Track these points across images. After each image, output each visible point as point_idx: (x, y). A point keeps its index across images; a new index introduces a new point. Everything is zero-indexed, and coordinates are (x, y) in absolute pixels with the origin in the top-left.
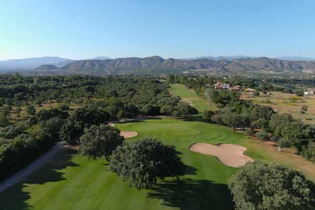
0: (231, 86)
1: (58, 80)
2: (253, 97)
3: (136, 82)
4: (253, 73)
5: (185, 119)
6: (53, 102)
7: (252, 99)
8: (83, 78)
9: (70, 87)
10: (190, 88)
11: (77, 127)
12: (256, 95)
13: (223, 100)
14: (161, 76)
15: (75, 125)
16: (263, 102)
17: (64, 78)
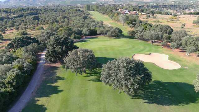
0: (129, 11)
1: (7, 12)
2: (147, 19)
3: (64, 11)
4: (137, 2)
5: (114, 37)
6: (12, 29)
7: (147, 20)
8: (25, 9)
9: (19, 17)
10: (104, 14)
11: (58, 51)
12: (148, 17)
13: (132, 22)
14: (78, 6)
15: (56, 49)
16: (155, 22)
17: (11, 10)
